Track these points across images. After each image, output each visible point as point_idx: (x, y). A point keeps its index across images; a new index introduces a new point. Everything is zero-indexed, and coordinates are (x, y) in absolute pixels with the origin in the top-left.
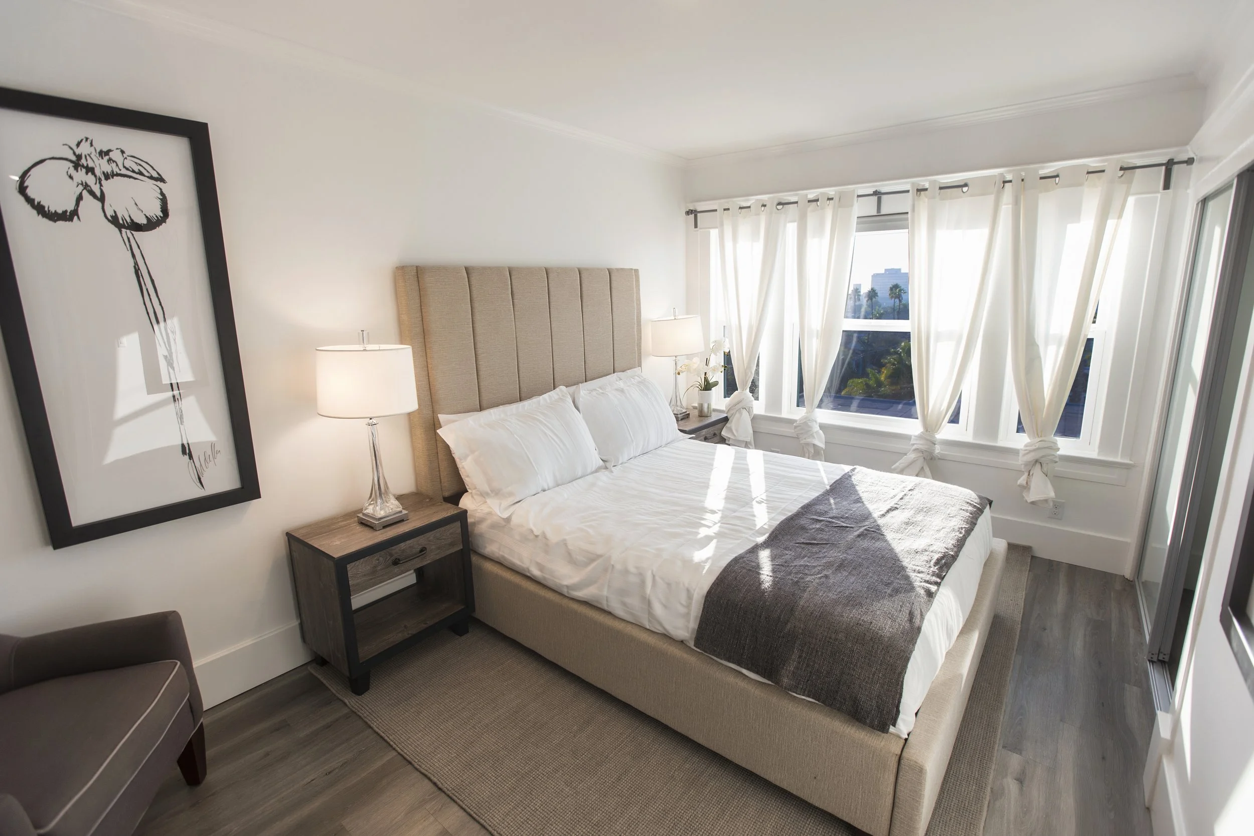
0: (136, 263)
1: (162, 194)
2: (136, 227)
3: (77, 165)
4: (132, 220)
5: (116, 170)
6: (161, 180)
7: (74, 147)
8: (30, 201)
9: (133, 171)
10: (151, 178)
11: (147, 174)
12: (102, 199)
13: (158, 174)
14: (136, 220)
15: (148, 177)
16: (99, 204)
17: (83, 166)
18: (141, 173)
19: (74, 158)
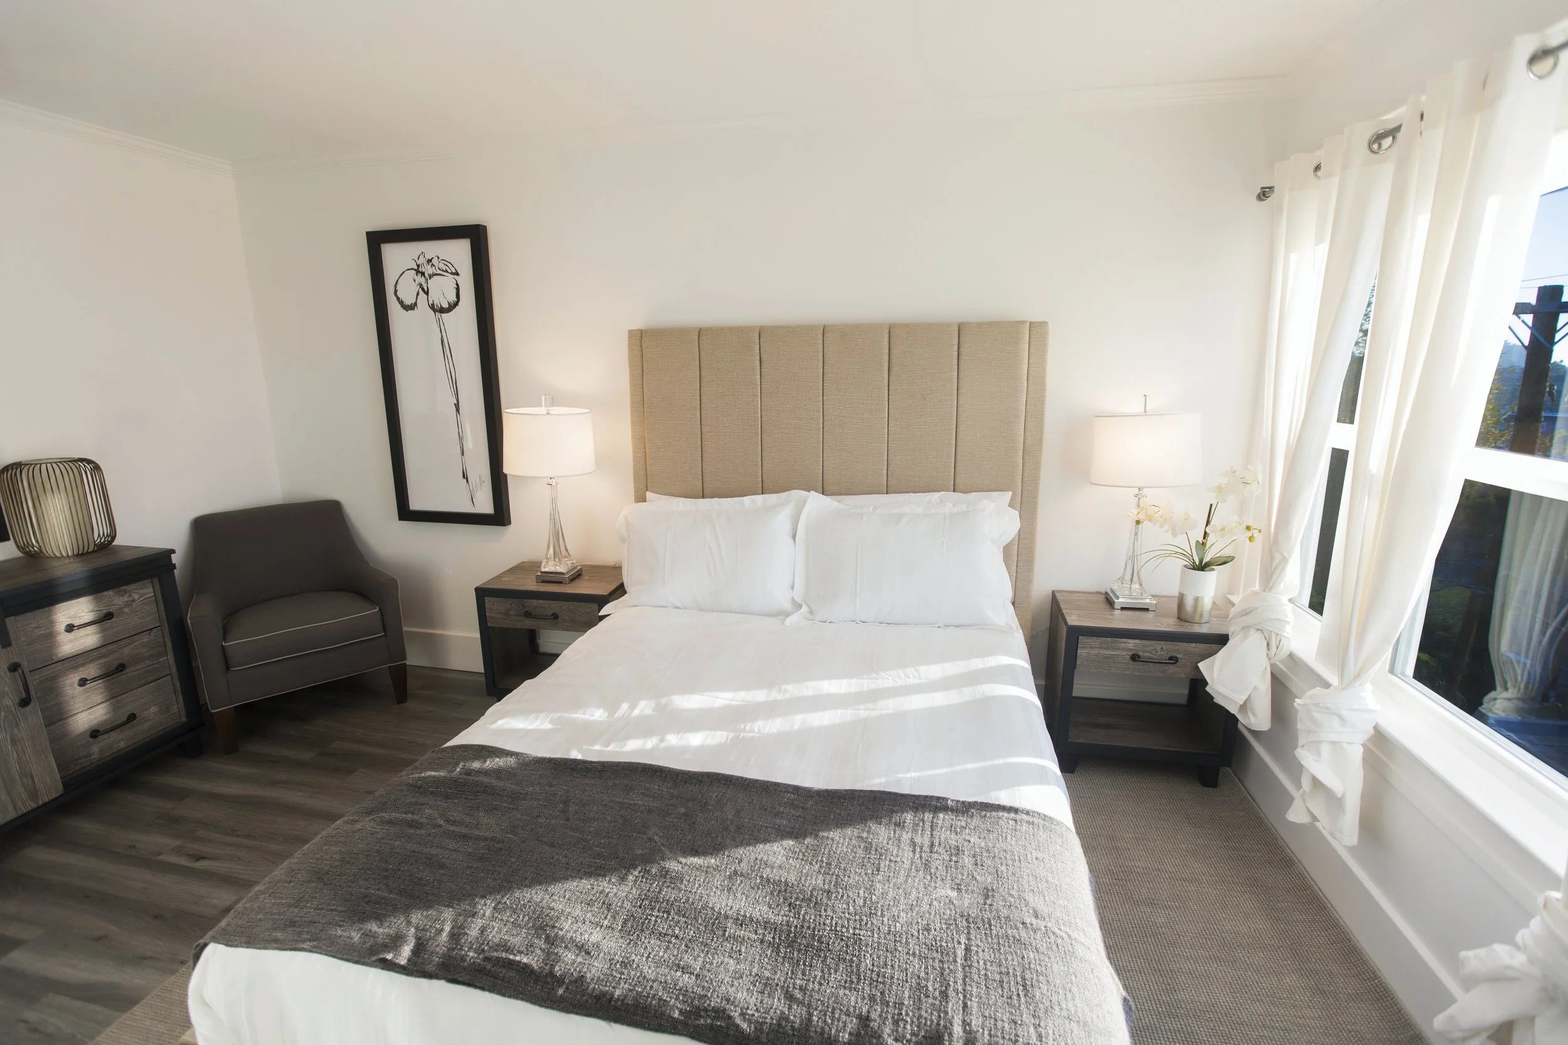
0: (442, 337)
1: (457, 284)
2: (442, 310)
3: (418, 272)
4: (441, 305)
5: (435, 272)
6: (457, 274)
7: (417, 260)
8: (398, 299)
9: (443, 271)
10: (452, 273)
11: (450, 271)
12: (427, 293)
13: (456, 270)
14: (443, 306)
15: (450, 273)
16: (426, 296)
17: (420, 272)
18: (447, 271)
19: (416, 267)
